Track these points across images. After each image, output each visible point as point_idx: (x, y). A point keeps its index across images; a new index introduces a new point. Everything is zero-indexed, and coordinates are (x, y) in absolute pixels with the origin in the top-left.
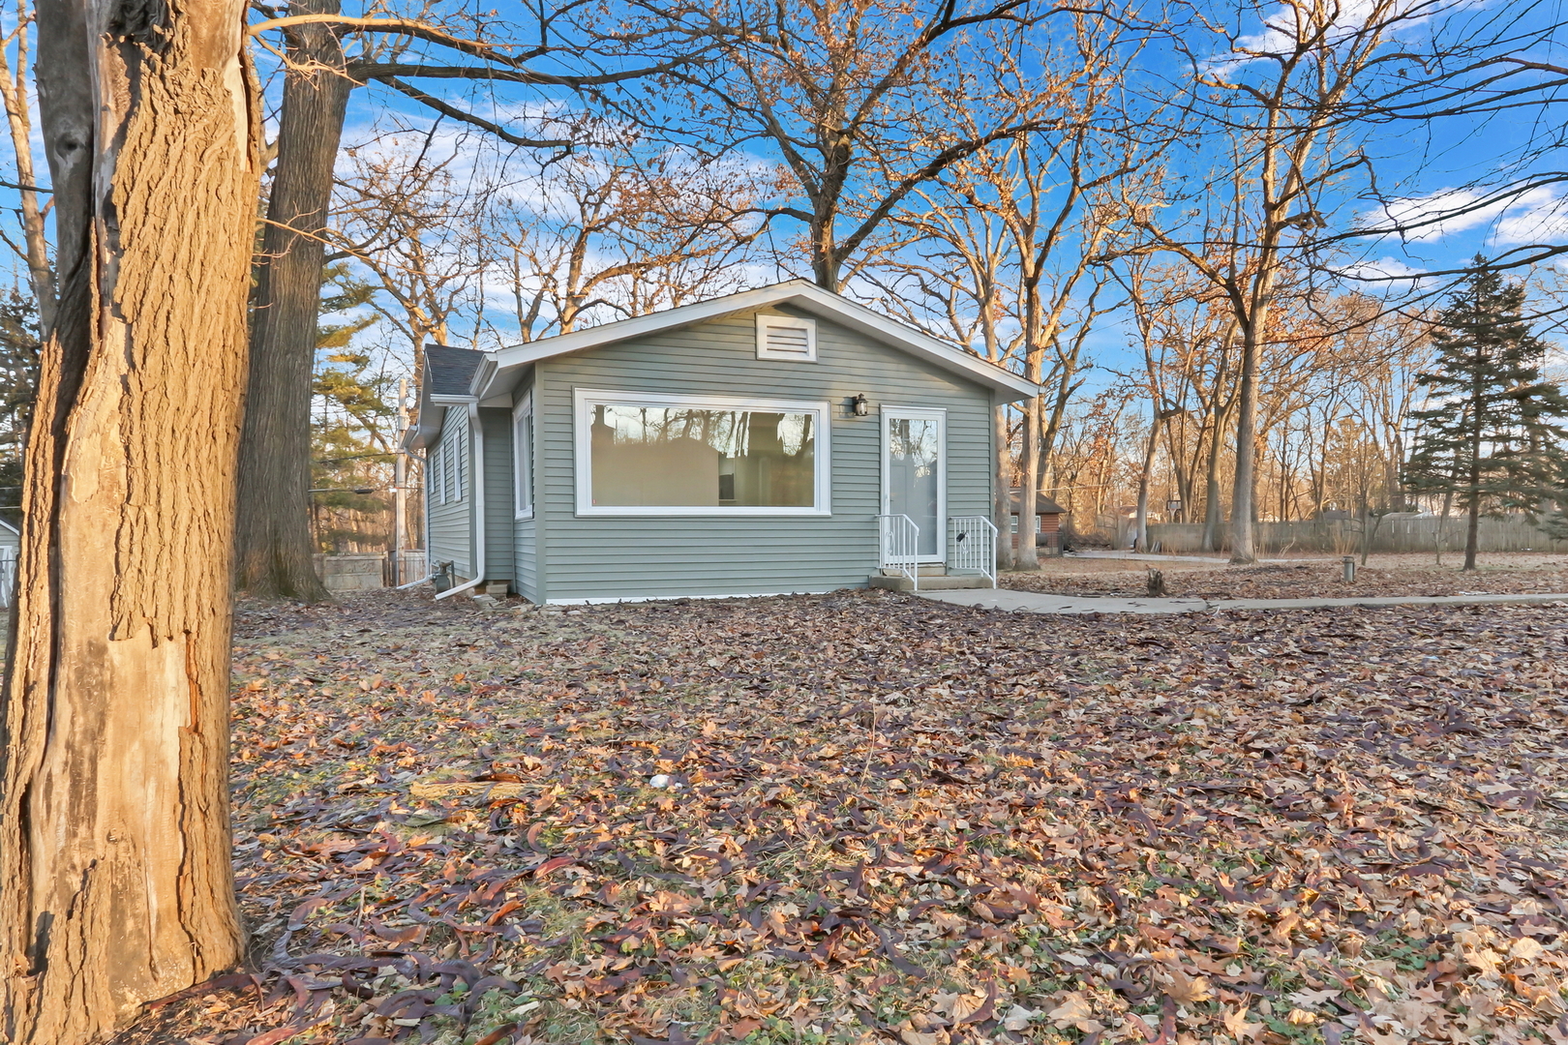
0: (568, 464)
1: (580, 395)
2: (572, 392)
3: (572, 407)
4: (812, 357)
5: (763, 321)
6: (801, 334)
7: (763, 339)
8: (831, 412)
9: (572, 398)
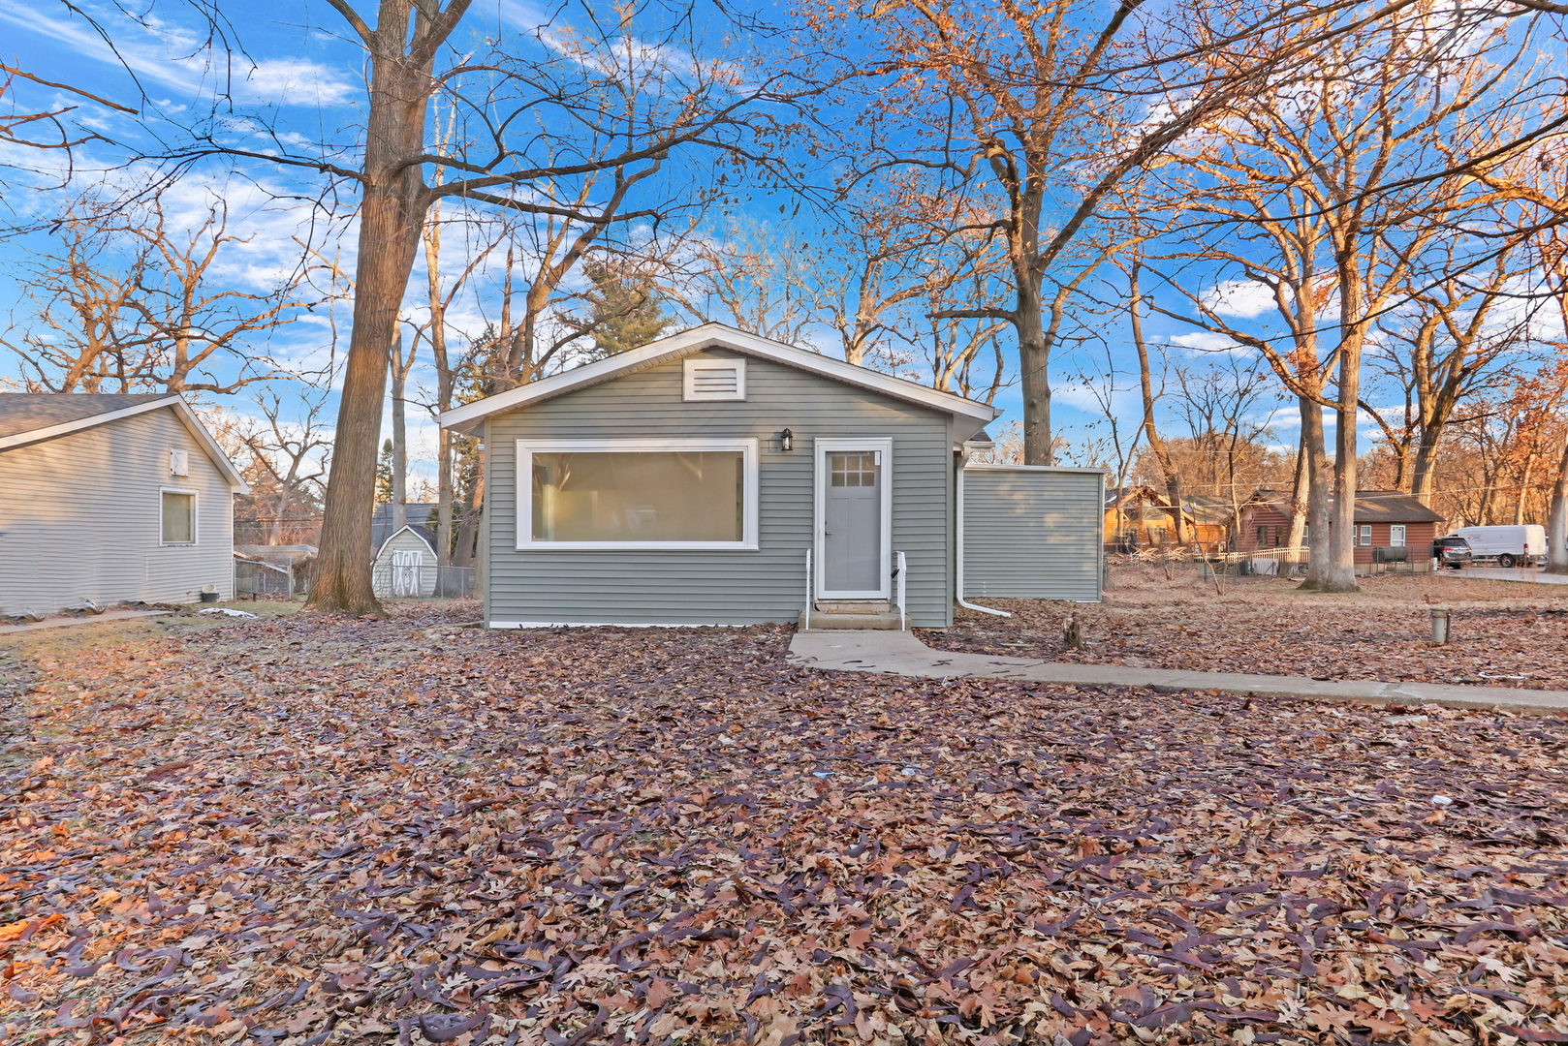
0: (509, 505)
1: (521, 444)
2: (514, 442)
3: (514, 456)
4: (740, 395)
5: (690, 365)
6: (730, 374)
7: (689, 383)
8: (761, 448)
9: (514, 448)
